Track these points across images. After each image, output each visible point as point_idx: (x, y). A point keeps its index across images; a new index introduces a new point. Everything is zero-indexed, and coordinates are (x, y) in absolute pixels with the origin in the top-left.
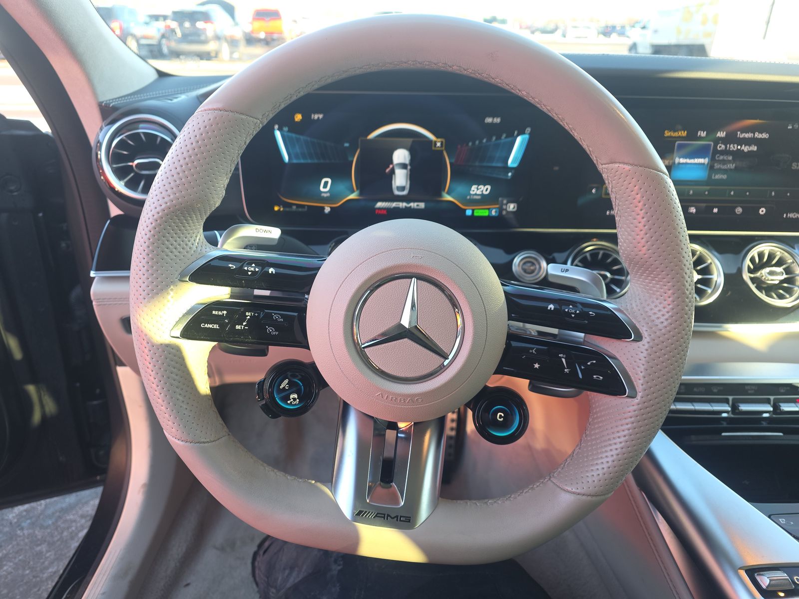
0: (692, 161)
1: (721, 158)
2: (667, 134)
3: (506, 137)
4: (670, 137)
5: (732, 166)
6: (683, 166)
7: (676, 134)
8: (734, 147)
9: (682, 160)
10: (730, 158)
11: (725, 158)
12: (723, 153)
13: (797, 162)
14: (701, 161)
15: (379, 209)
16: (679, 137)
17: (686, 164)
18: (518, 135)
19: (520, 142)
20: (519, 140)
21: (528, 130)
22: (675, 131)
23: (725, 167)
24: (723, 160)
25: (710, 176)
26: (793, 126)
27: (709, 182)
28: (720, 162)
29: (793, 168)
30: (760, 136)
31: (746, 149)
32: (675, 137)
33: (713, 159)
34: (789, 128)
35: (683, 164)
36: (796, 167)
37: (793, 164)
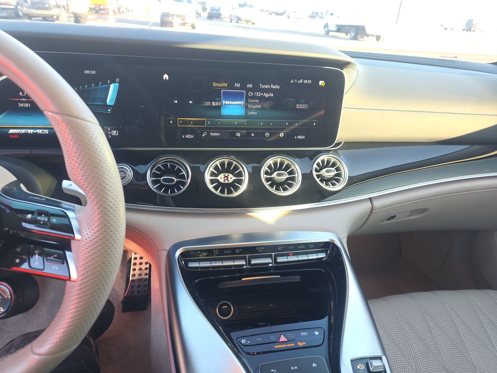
0: (234, 103)
1: (252, 101)
2: (215, 84)
3: (102, 85)
4: (217, 87)
5: (259, 106)
6: (229, 106)
7: (221, 85)
8: (259, 94)
9: (227, 102)
10: (258, 101)
11: (254, 101)
12: (252, 98)
13: (299, 104)
14: (239, 102)
15: (12, 134)
16: (223, 87)
17: (230, 104)
18: (111, 83)
19: (113, 89)
20: (112, 86)
21: (118, 80)
22: (219, 83)
23: (255, 107)
24: (253, 102)
25: (246, 113)
26: (294, 81)
27: (246, 117)
28: (251, 103)
29: (297, 107)
30: (274, 87)
31: (266, 95)
32: (220, 87)
33: (247, 101)
34: (291, 82)
35: (228, 104)
36: (299, 107)
37: (297, 105)
